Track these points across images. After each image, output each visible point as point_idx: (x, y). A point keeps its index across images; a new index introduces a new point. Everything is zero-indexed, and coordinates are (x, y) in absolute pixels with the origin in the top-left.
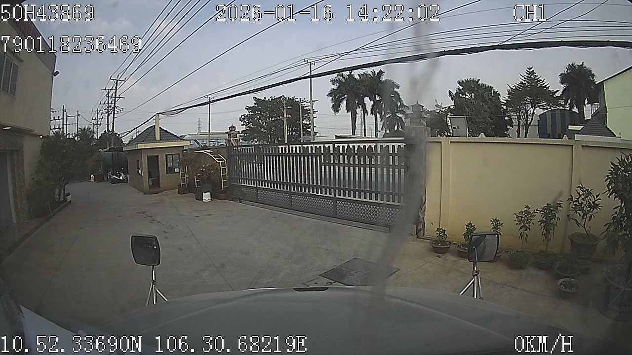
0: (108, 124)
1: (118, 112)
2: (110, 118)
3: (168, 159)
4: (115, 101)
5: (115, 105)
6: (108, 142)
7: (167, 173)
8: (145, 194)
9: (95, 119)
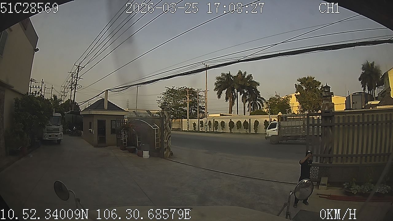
0: (71, 96)
1: (78, 88)
2: (73, 92)
3: (112, 123)
4: (76, 81)
5: (76, 82)
6: (70, 108)
7: (111, 134)
8: (95, 147)
9: (63, 92)
